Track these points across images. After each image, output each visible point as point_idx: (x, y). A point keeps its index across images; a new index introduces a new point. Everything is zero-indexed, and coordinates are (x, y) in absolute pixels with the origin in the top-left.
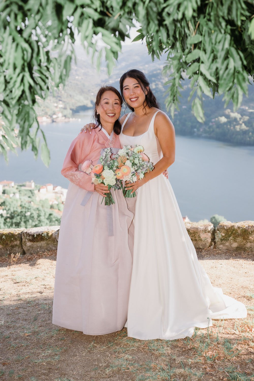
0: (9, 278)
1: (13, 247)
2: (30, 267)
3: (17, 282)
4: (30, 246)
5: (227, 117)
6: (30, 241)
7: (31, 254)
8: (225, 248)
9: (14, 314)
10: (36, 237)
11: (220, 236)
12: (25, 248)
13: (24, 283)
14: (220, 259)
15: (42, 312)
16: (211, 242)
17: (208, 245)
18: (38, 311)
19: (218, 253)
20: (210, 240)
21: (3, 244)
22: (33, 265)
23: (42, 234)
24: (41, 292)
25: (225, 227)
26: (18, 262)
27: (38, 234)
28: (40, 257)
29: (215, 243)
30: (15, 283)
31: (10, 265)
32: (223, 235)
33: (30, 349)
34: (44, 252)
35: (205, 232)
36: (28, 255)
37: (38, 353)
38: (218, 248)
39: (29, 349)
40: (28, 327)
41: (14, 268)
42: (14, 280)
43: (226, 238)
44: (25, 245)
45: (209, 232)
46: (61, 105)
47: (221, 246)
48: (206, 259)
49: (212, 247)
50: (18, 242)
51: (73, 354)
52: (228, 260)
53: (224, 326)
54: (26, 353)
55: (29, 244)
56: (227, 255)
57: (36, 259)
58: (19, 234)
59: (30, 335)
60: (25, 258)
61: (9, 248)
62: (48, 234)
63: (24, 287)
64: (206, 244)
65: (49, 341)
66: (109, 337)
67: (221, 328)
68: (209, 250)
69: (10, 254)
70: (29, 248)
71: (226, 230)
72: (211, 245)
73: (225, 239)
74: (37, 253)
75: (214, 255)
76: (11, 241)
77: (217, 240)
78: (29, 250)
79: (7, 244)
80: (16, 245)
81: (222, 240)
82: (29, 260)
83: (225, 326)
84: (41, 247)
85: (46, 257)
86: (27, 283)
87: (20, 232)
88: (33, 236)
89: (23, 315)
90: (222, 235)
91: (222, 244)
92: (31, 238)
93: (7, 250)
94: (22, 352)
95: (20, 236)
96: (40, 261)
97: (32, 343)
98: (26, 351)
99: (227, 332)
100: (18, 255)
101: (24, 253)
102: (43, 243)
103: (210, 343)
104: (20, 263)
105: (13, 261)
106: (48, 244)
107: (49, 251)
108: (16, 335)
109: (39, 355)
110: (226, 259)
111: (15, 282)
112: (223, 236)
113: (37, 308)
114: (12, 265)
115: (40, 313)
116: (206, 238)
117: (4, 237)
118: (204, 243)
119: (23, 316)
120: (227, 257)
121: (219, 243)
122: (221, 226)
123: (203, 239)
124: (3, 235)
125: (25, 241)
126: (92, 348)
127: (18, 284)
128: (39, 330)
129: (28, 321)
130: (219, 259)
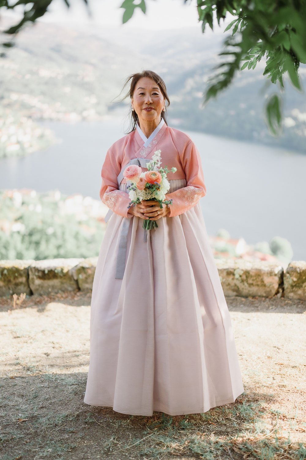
0: (8, 330)
1: (17, 285)
2: (38, 314)
3: (18, 336)
4: (39, 285)
5: (295, 119)
6: (39, 278)
7: (41, 295)
8: (296, 297)
9: (8, 386)
10: (48, 274)
11: (291, 282)
12: (33, 287)
13: (26, 339)
14: (290, 313)
15: (46, 384)
16: (278, 288)
17: (274, 292)
18: (41, 383)
19: (288, 303)
20: (276, 286)
21: (4, 281)
22: (41, 311)
23: (55, 269)
24: (47, 353)
25: (298, 270)
26: (23, 305)
27: (50, 269)
28: (52, 299)
29: (283, 290)
30: (15, 338)
31: (12, 309)
32: (295, 279)
33: (24, 444)
34: (57, 293)
35: (271, 275)
36: (36, 297)
37: (34, 452)
38: (287, 297)
39: (22, 445)
40: (24, 407)
41: (17, 313)
42: (14, 333)
43: (299, 284)
44: (33, 283)
45: (276, 275)
46: (93, 100)
47: (292, 295)
48: (271, 312)
49: (279, 295)
50: (23, 280)
51: (83, 455)
52: (301, 314)
53: (297, 419)
54: (17, 451)
55: (38, 282)
56: (300, 308)
57: (47, 303)
58: (25, 269)
59: (26, 421)
60: (32, 301)
61: (12, 286)
62: (62, 270)
63: (25, 344)
64: (271, 291)
65: (51, 433)
66: (136, 430)
67: (294, 422)
68: (275, 300)
69: (12, 295)
70: (38, 287)
71: (298, 273)
72: (277, 292)
73: (297, 285)
74: (48, 294)
75: (282, 307)
76: (15, 278)
77: (286, 285)
78: (37, 290)
79: (9, 281)
80: (21, 283)
81: (292, 287)
82: (37, 303)
83: (299, 418)
84: (53, 287)
85: (59, 301)
86: (30, 339)
87: (26, 266)
88: (43, 272)
89: (19, 388)
90: (293, 280)
91: (292, 292)
92: (40, 274)
93: (9, 288)
94: (12, 448)
95: (26, 271)
96: (52, 306)
97: (28, 434)
98: (18, 447)
99: (302, 429)
100: (23, 296)
101: (31, 293)
102: (56, 282)
103: (279, 447)
104: (25, 307)
105: (17, 304)
106: (62, 283)
107: (63, 291)
108: (8, 420)
109: (35, 456)
110: (298, 312)
111: (15, 336)
112: (294, 282)
113: (40, 378)
114: (14, 309)
115: (42, 385)
116: (271, 284)
117: (5, 272)
118: (268, 290)
119: (20, 390)
120: (299, 310)
121: (289, 290)
122: (292, 267)
123: (267, 284)
124: (4, 269)
125: (33, 279)
126: (110, 447)
127: (19, 339)
128: (39, 414)
129: (26, 397)
130: (288, 313)
